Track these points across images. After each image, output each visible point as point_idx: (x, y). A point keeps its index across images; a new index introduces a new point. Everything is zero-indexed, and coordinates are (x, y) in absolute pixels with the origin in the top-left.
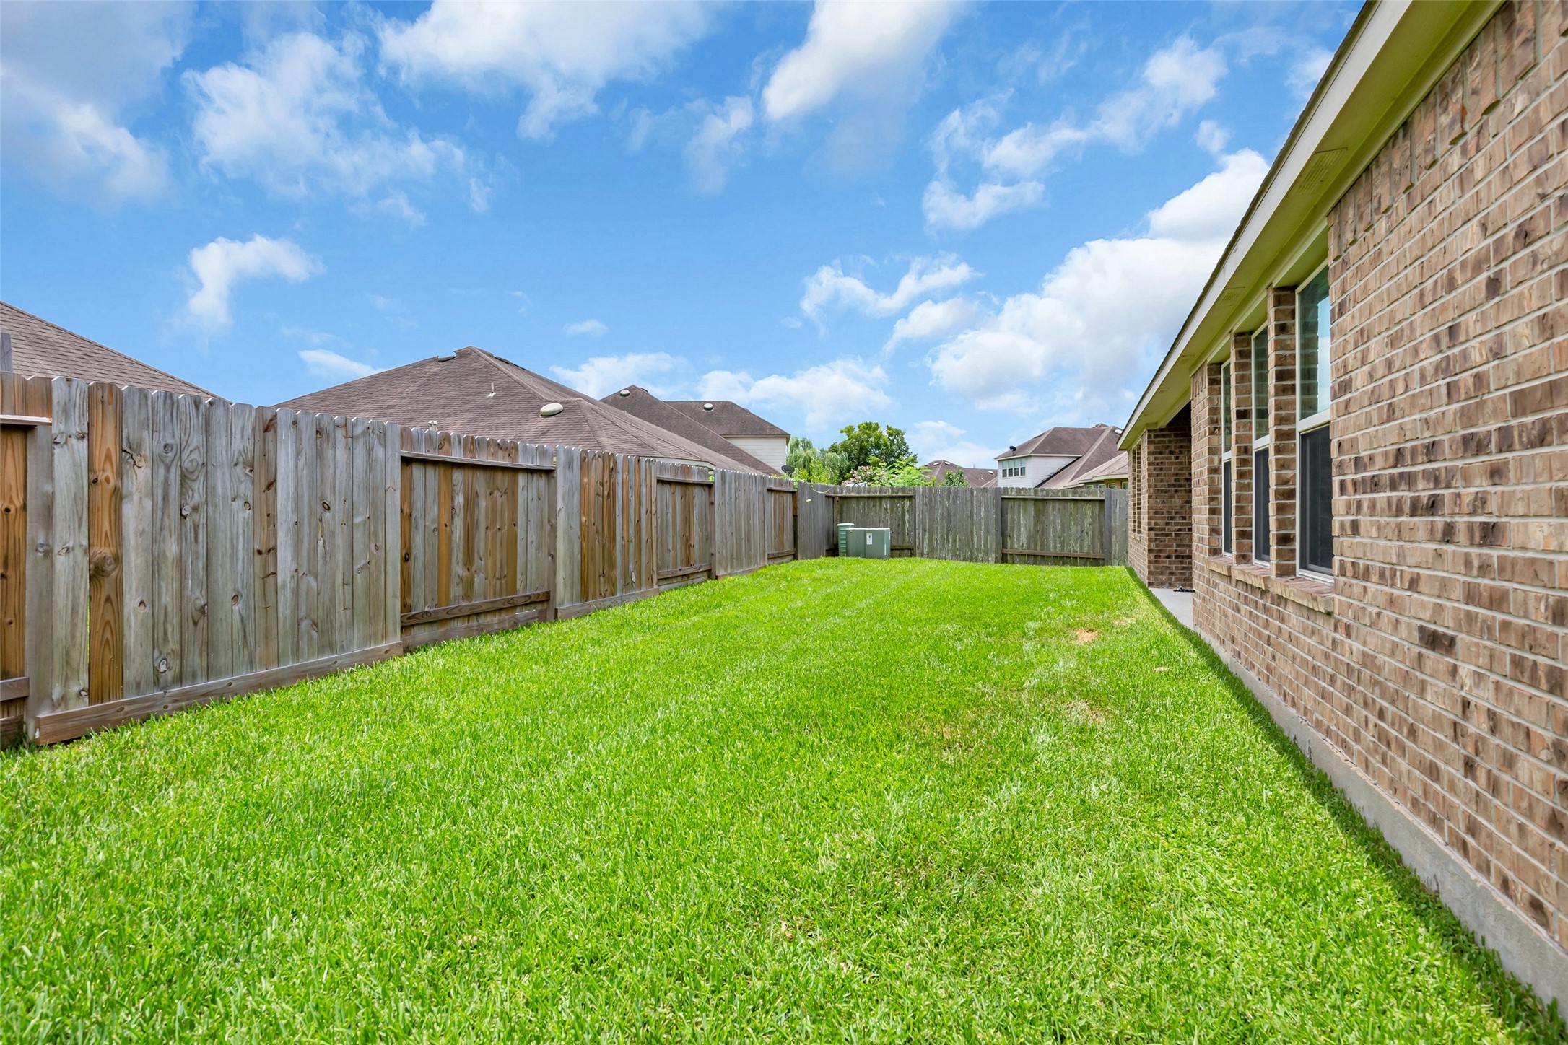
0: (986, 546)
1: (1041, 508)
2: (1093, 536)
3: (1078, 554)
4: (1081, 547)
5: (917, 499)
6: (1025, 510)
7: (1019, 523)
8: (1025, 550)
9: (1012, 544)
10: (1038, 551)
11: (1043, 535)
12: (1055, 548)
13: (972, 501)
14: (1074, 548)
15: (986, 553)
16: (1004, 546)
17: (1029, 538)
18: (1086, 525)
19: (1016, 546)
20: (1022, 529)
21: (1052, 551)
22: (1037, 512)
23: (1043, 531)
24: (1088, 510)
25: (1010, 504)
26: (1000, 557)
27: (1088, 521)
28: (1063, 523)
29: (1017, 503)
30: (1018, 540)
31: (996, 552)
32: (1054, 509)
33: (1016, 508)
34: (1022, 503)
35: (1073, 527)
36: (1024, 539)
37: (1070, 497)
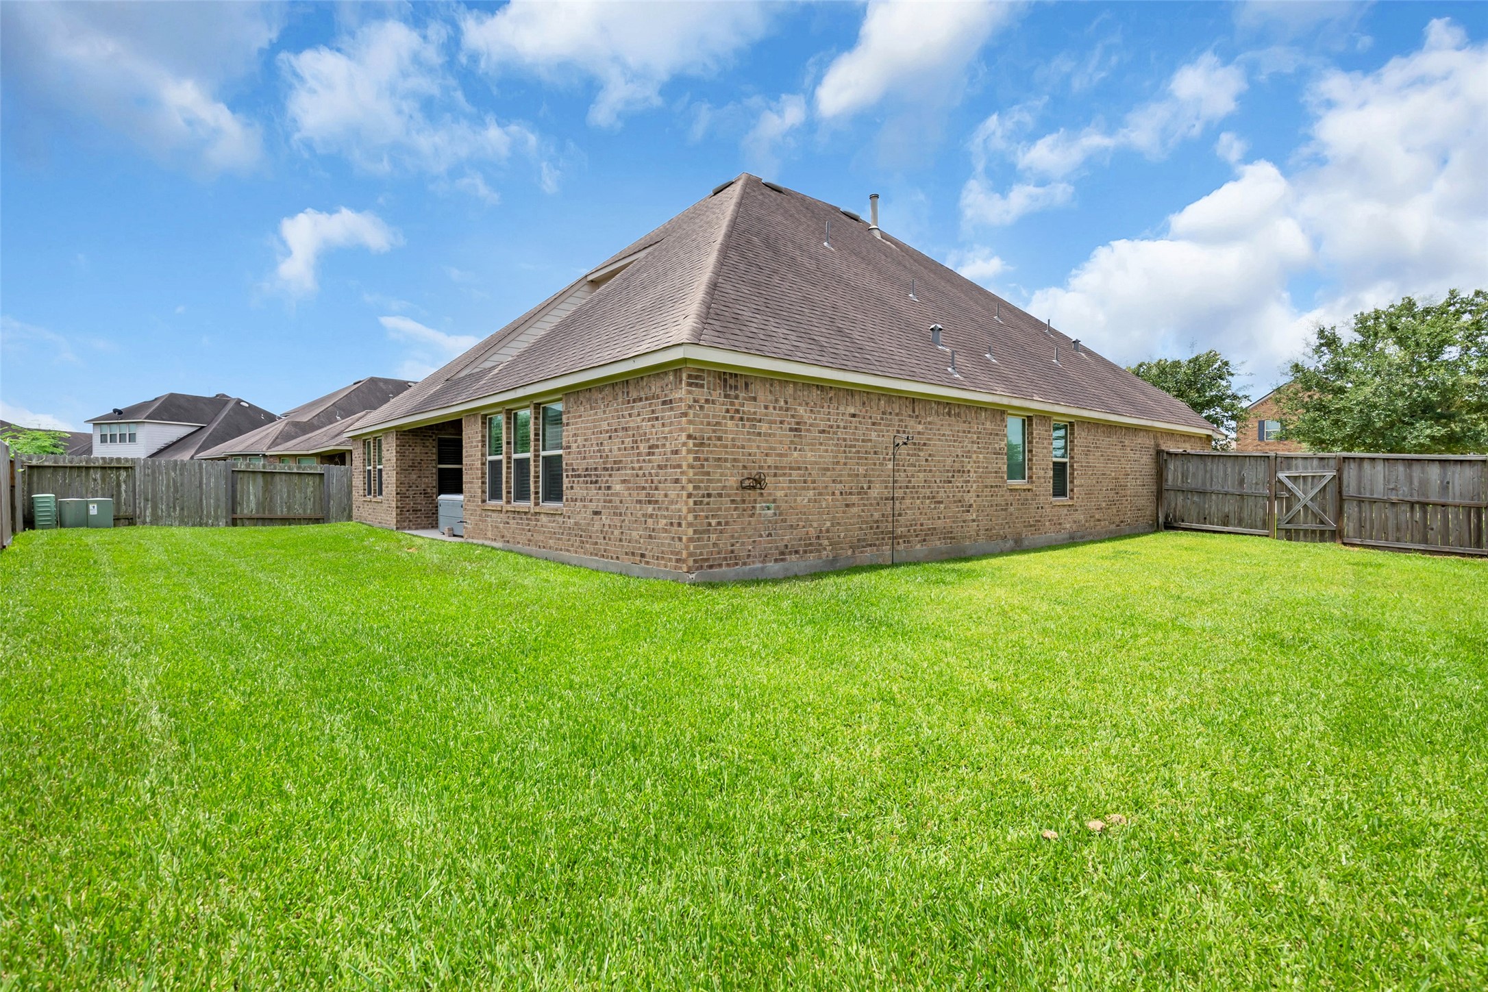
0: (216, 512)
1: (269, 479)
2: (314, 502)
3: (303, 516)
4: (305, 510)
5: (138, 470)
6: (254, 481)
7: (249, 492)
8: (254, 514)
9: (242, 510)
10: (267, 515)
11: (271, 501)
12: (282, 512)
13: (201, 473)
14: (298, 511)
15: (217, 518)
16: (234, 511)
17: (258, 504)
18: (309, 493)
19: (245, 511)
20: (252, 497)
21: (279, 514)
22: (266, 483)
23: (271, 499)
24: (310, 481)
25: (240, 475)
26: (230, 521)
27: (310, 489)
28: (289, 492)
29: (246, 475)
30: (248, 506)
31: (226, 518)
32: (281, 481)
33: (246, 479)
34: (251, 475)
35: (298, 495)
36: (253, 505)
37: (295, 471)
